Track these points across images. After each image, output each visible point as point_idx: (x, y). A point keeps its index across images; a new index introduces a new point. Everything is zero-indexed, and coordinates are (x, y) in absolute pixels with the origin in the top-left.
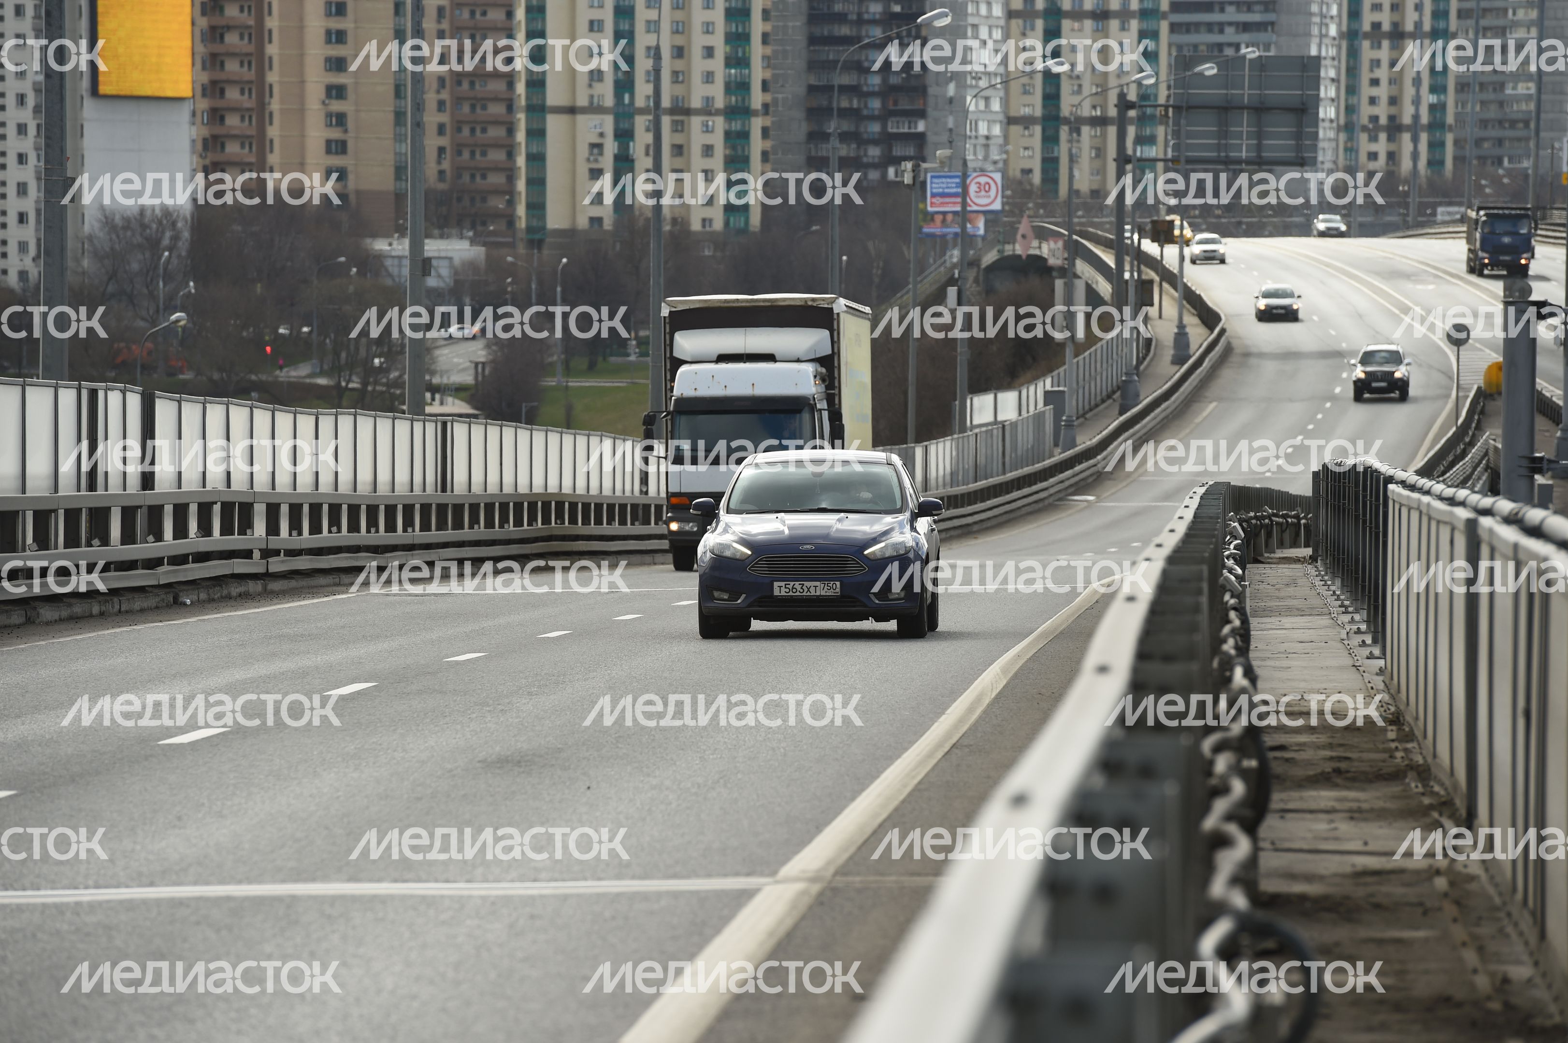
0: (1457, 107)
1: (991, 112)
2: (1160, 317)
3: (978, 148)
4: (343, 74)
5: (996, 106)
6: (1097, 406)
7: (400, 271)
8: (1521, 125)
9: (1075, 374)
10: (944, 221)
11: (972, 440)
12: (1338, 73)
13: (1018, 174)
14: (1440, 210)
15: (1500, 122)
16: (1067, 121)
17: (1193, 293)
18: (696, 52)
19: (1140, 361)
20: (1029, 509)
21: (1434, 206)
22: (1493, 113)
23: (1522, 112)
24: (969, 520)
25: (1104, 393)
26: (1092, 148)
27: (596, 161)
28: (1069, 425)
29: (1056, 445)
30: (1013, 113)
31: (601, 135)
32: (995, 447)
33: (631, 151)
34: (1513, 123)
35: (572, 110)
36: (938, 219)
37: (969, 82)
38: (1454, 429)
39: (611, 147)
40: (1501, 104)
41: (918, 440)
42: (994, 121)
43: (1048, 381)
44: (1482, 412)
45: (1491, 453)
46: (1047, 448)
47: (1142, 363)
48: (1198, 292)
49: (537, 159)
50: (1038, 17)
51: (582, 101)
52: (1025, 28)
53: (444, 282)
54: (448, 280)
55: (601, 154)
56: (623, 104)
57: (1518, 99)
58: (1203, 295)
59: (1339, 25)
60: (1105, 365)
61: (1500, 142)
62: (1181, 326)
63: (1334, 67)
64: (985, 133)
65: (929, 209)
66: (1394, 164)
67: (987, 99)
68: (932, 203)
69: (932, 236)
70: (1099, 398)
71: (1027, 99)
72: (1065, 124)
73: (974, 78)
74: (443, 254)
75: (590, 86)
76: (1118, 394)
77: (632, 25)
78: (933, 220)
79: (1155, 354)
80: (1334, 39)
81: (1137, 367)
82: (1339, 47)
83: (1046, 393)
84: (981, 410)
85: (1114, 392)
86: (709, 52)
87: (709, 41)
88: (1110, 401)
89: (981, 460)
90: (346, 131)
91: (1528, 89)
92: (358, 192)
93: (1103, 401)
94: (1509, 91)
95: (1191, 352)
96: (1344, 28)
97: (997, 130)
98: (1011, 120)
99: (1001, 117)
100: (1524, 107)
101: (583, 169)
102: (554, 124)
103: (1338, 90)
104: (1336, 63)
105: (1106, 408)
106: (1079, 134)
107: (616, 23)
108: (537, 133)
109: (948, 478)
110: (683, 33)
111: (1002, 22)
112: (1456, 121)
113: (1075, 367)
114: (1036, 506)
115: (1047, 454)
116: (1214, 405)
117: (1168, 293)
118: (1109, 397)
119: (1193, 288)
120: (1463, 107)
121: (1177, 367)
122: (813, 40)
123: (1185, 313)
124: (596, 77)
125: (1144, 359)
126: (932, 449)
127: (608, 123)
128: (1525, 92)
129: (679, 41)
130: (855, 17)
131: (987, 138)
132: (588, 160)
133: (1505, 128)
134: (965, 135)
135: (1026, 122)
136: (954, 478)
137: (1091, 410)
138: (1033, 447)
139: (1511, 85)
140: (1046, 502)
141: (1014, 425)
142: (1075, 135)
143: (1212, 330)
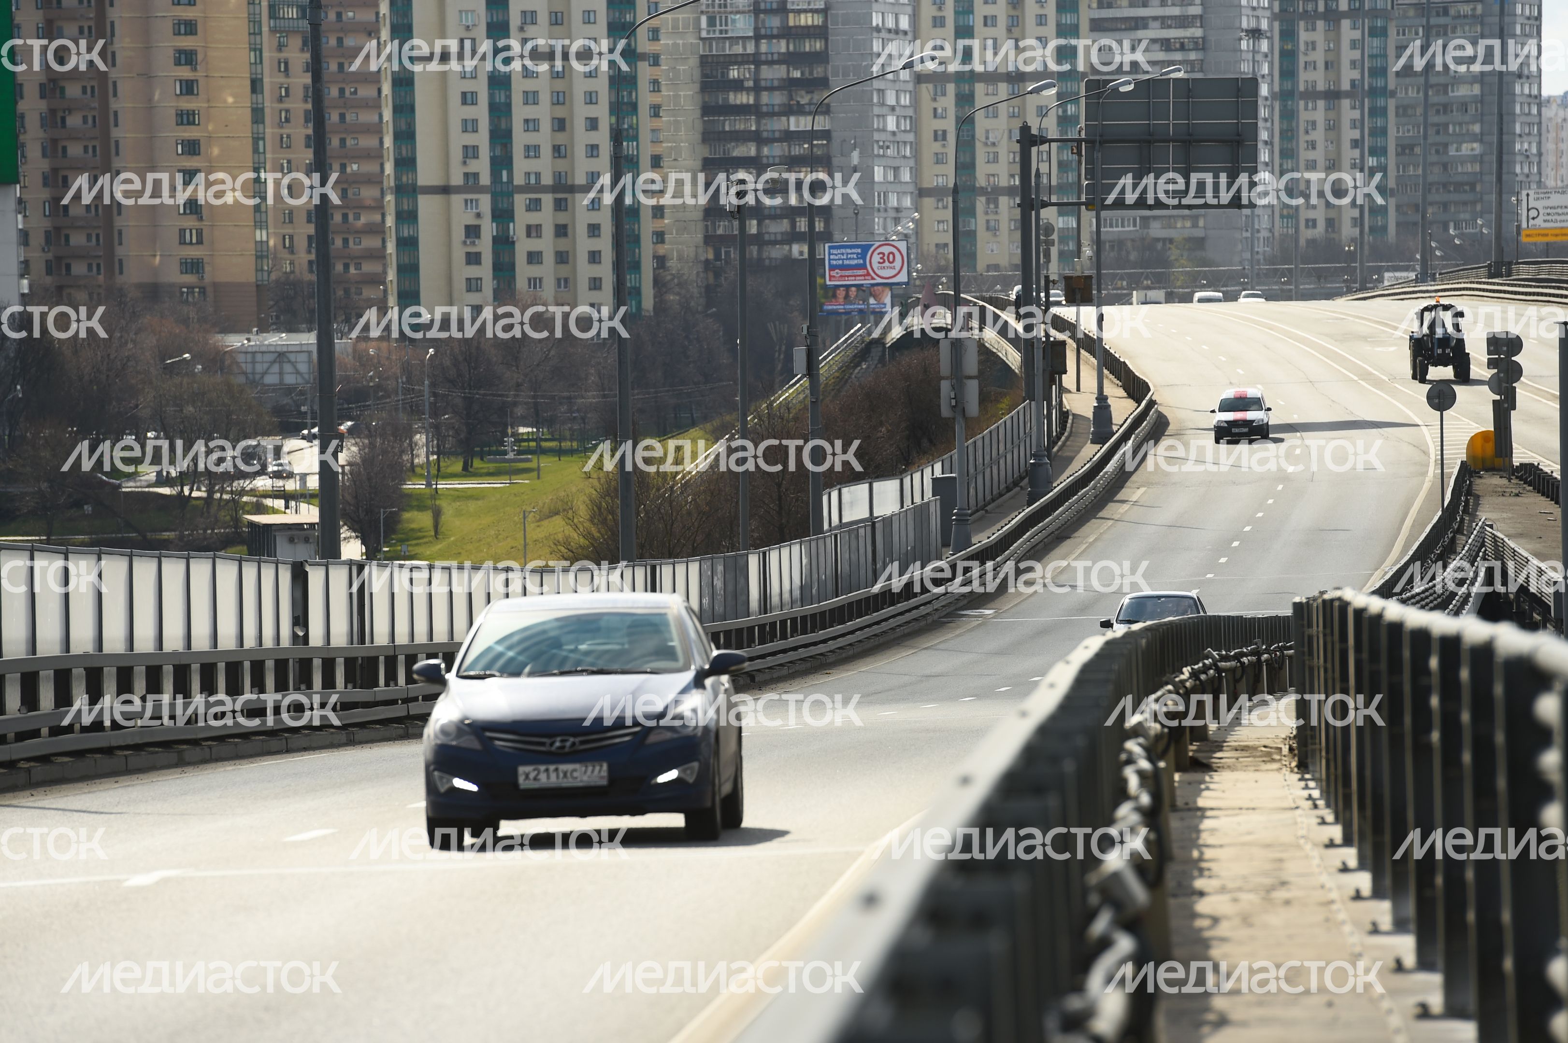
0: (1398, 171)
1: (901, 182)
2: (1078, 389)
3: (889, 220)
4: (196, 158)
5: (906, 176)
6: (1001, 495)
7: (254, 368)
8: (1467, 188)
9: (971, 458)
10: (847, 296)
11: (830, 543)
12: (1272, 136)
13: (933, 249)
14: (1387, 275)
15: (1445, 185)
16: (983, 191)
17: (1117, 360)
18: (579, 125)
19: (1053, 442)
20: (906, 629)
21: (1380, 271)
22: (1436, 175)
23: (1467, 173)
24: (821, 648)
25: (1010, 480)
26: (1011, 220)
27: (473, 243)
28: (962, 520)
29: (946, 544)
30: (926, 185)
31: (478, 215)
32: (862, 551)
33: (511, 233)
34: (1459, 187)
35: (445, 190)
36: (841, 293)
37: (876, 152)
38: (1440, 513)
39: (488, 229)
40: (1445, 166)
41: (756, 545)
42: (904, 193)
43: (938, 467)
44: (1469, 492)
45: (1488, 542)
46: (933, 548)
47: (1055, 443)
48: (1122, 360)
49: (408, 244)
50: (949, 82)
51: (457, 180)
52: (936, 94)
53: (303, 378)
54: (306, 376)
55: (478, 236)
56: (502, 182)
57: (1463, 160)
58: (1127, 362)
59: (1271, 85)
60: (1009, 445)
61: (1445, 206)
62: (1102, 398)
63: (1267, 129)
64: (895, 204)
65: (828, 283)
66: (1333, 231)
67: (896, 169)
68: (830, 276)
69: (835, 313)
70: (1002, 486)
71: (939, 169)
72: (981, 195)
73: (881, 147)
74: (305, 348)
75: (465, 163)
76: (1026, 480)
77: (509, 97)
78: (834, 296)
79: (1071, 432)
80: (1266, 99)
81: (1049, 448)
82: (1272, 108)
83: (935, 481)
84: (852, 504)
85: (1022, 478)
86: (593, 124)
87: (593, 111)
88: (1018, 489)
89: (844, 567)
90: (201, 219)
91: (1472, 149)
92: (215, 285)
93: (1008, 489)
94: (1452, 152)
95: (1115, 428)
96: (1277, 88)
97: (907, 202)
98: (922, 193)
99: (911, 188)
100: (1469, 168)
101: (459, 254)
102: (427, 205)
103: (1272, 153)
104: (1269, 124)
105: (1012, 498)
106: (997, 207)
107: (491, 96)
108: (407, 216)
109: (797, 593)
110: (564, 104)
111: (910, 87)
112: (1397, 185)
113: (971, 449)
114: (915, 626)
115: (933, 555)
116: (1143, 490)
117: (1087, 363)
118: (1016, 484)
119: (1117, 355)
120: (1404, 171)
121: (1098, 446)
122: (707, 110)
123: (1106, 382)
124: (470, 154)
125: (1059, 438)
126: (774, 556)
127: (485, 202)
128: (1469, 153)
129: (560, 112)
130: (751, 84)
131: (897, 210)
132: (465, 243)
133: (1449, 192)
134: (873, 208)
135: (936, 192)
136: (805, 593)
137: (993, 500)
138: (914, 548)
139: (1455, 146)
140: (930, 619)
141: (888, 521)
142: (992, 206)
143: (1139, 402)
